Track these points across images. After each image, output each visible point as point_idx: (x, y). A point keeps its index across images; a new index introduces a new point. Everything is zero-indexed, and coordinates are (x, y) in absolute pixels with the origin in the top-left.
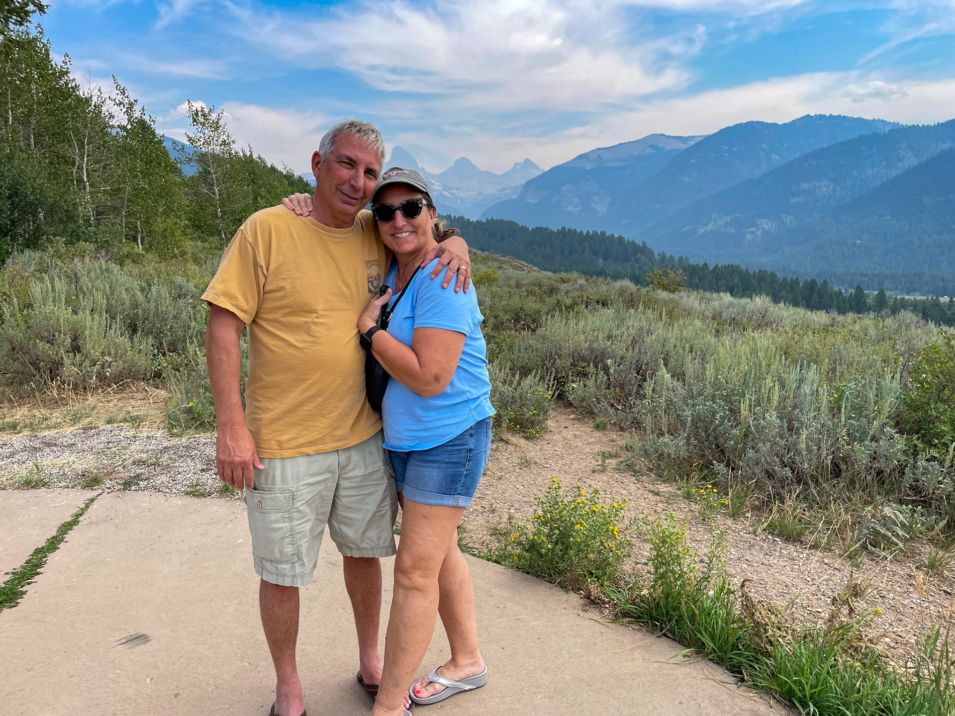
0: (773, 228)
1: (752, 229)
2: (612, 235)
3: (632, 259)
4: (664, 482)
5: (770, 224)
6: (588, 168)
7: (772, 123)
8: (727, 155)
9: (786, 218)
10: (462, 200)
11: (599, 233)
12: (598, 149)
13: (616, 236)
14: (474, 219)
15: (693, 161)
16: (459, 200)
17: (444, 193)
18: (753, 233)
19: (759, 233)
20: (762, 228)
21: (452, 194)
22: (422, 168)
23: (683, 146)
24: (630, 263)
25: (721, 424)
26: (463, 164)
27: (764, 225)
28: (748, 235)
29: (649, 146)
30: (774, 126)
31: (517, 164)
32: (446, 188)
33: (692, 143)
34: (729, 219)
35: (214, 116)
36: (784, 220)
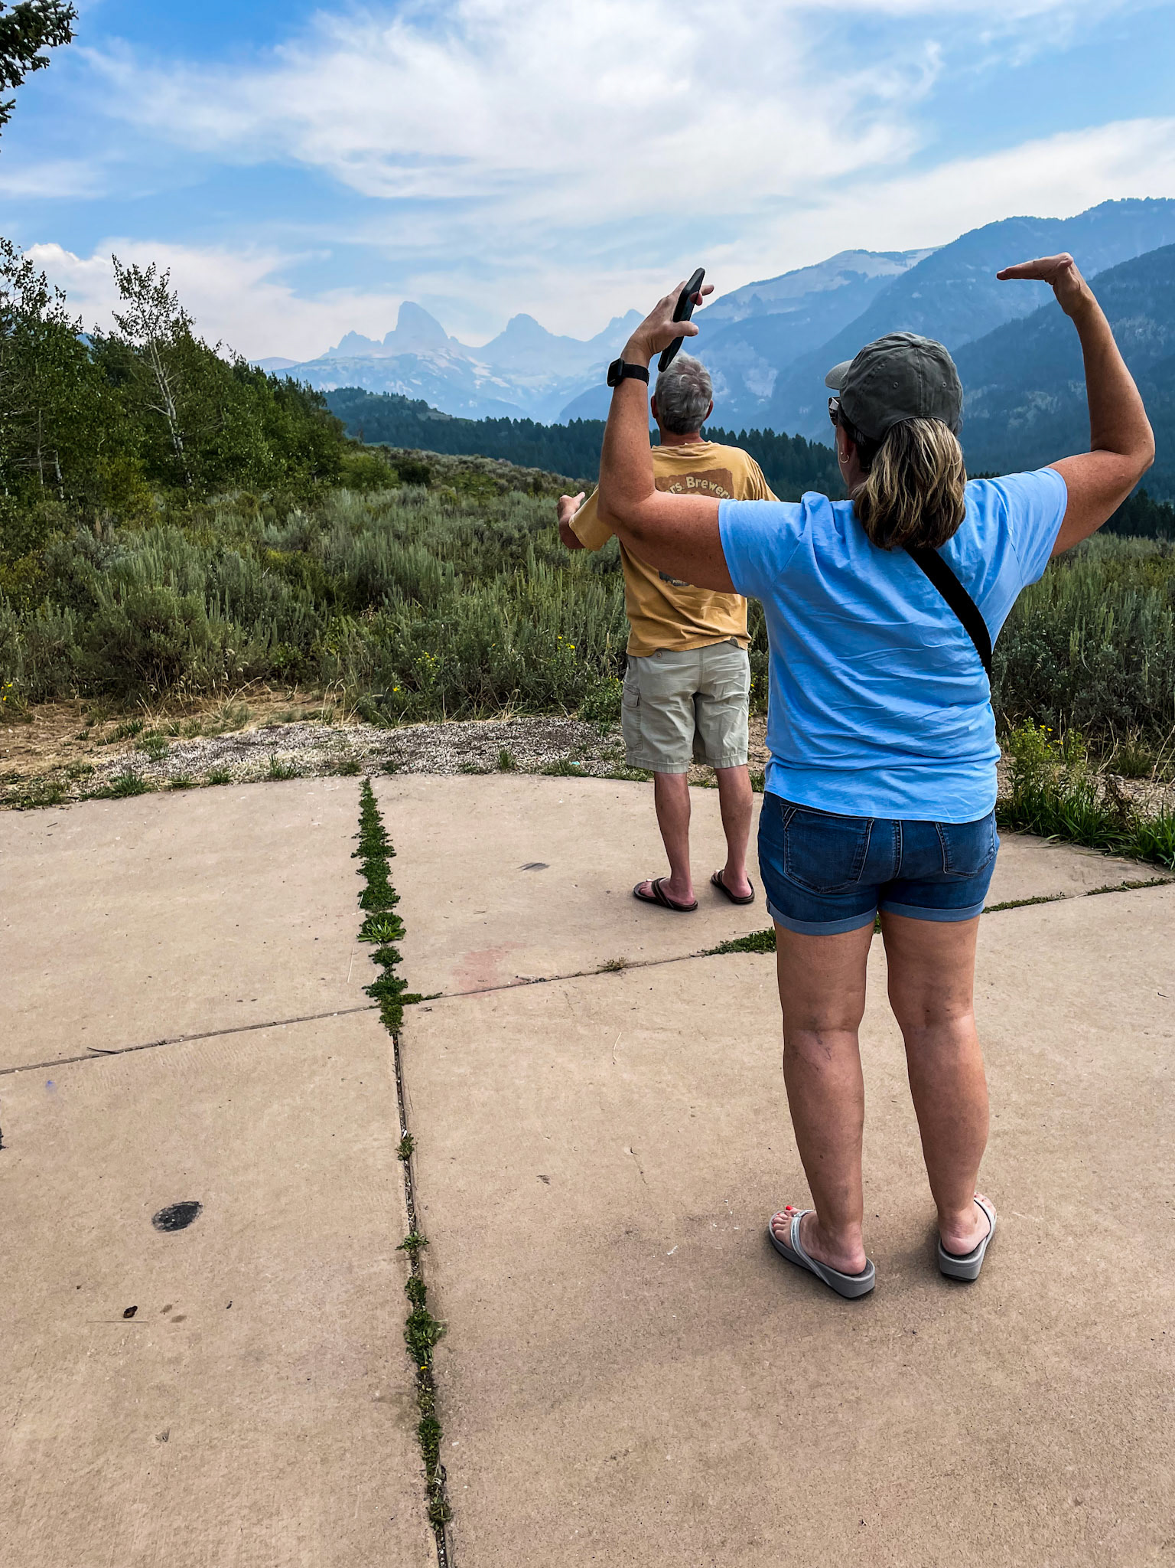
0: (1054, 406)
1: (1020, 409)
2: (784, 434)
3: (820, 475)
5: (1049, 399)
6: (737, 319)
7: (1049, 219)
8: (974, 280)
9: (1075, 387)
10: (526, 391)
11: (762, 432)
12: (752, 284)
13: (791, 436)
14: (548, 423)
15: (916, 295)
16: (520, 391)
17: (494, 379)
18: (1020, 416)
19: (1030, 415)
20: (1036, 406)
21: (509, 382)
22: (453, 338)
23: (897, 270)
24: (816, 482)
26: (522, 328)
27: (1039, 402)
28: (1012, 421)
29: (840, 274)
30: (1053, 223)
31: (614, 321)
32: (496, 371)
33: (913, 263)
34: (979, 394)
36: (1073, 389)
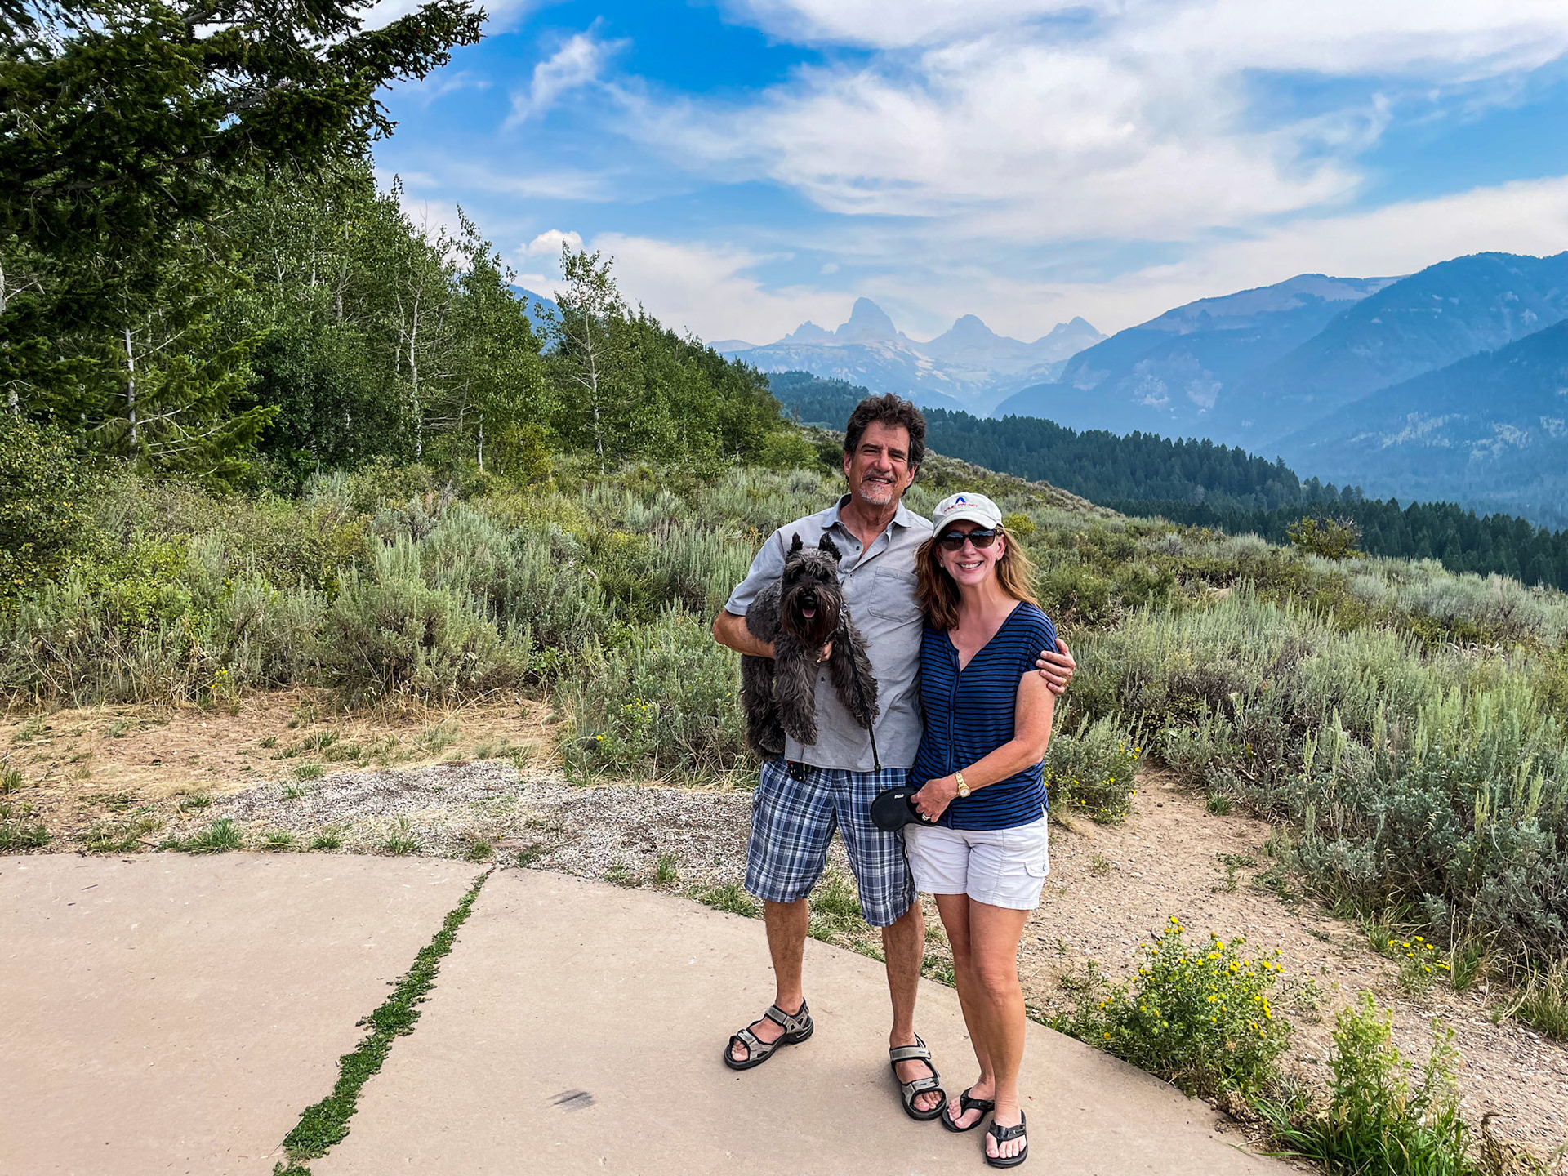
0: (1524, 440)
1: (1484, 441)
2: (1223, 446)
3: (1258, 488)
4: (1336, 918)
5: (1518, 433)
6: (1184, 332)
7: (1525, 257)
8: (1440, 310)
9: (1548, 424)
10: (964, 384)
11: (1200, 442)
12: (1203, 300)
13: (1230, 448)
14: (982, 416)
15: (1376, 321)
16: (959, 384)
17: (935, 372)
18: (1484, 448)
19: (1496, 448)
20: (1502, 439)
21: (947, 374)
22: (901, 333)
23: (1358, 296)
24: (1254, 495)
25: (1439, 828)
26: (969, 327)
27: (1507, 435)
28: (1475, 452)
29: (1296, 296)
30: (1530, 260)
31: (1059, 326)
32: (938, 366)
33: (1376, 290)
34: (1440, 422)
35: (598, 268)
36: (1545, 426)
